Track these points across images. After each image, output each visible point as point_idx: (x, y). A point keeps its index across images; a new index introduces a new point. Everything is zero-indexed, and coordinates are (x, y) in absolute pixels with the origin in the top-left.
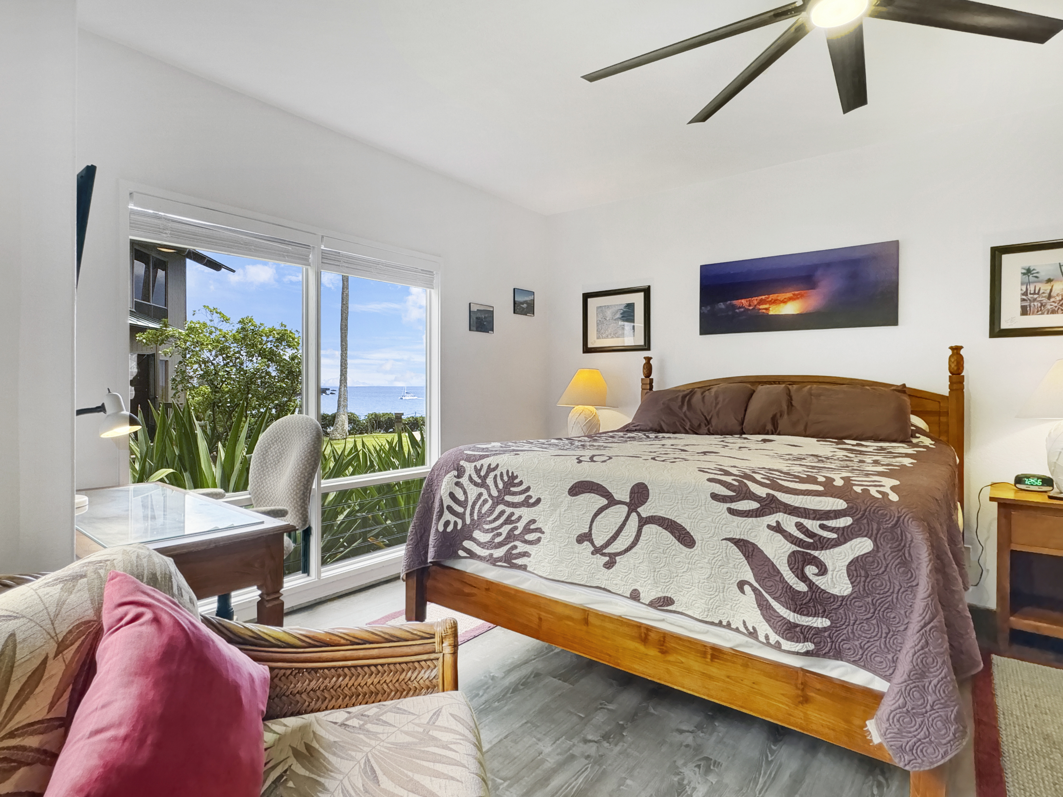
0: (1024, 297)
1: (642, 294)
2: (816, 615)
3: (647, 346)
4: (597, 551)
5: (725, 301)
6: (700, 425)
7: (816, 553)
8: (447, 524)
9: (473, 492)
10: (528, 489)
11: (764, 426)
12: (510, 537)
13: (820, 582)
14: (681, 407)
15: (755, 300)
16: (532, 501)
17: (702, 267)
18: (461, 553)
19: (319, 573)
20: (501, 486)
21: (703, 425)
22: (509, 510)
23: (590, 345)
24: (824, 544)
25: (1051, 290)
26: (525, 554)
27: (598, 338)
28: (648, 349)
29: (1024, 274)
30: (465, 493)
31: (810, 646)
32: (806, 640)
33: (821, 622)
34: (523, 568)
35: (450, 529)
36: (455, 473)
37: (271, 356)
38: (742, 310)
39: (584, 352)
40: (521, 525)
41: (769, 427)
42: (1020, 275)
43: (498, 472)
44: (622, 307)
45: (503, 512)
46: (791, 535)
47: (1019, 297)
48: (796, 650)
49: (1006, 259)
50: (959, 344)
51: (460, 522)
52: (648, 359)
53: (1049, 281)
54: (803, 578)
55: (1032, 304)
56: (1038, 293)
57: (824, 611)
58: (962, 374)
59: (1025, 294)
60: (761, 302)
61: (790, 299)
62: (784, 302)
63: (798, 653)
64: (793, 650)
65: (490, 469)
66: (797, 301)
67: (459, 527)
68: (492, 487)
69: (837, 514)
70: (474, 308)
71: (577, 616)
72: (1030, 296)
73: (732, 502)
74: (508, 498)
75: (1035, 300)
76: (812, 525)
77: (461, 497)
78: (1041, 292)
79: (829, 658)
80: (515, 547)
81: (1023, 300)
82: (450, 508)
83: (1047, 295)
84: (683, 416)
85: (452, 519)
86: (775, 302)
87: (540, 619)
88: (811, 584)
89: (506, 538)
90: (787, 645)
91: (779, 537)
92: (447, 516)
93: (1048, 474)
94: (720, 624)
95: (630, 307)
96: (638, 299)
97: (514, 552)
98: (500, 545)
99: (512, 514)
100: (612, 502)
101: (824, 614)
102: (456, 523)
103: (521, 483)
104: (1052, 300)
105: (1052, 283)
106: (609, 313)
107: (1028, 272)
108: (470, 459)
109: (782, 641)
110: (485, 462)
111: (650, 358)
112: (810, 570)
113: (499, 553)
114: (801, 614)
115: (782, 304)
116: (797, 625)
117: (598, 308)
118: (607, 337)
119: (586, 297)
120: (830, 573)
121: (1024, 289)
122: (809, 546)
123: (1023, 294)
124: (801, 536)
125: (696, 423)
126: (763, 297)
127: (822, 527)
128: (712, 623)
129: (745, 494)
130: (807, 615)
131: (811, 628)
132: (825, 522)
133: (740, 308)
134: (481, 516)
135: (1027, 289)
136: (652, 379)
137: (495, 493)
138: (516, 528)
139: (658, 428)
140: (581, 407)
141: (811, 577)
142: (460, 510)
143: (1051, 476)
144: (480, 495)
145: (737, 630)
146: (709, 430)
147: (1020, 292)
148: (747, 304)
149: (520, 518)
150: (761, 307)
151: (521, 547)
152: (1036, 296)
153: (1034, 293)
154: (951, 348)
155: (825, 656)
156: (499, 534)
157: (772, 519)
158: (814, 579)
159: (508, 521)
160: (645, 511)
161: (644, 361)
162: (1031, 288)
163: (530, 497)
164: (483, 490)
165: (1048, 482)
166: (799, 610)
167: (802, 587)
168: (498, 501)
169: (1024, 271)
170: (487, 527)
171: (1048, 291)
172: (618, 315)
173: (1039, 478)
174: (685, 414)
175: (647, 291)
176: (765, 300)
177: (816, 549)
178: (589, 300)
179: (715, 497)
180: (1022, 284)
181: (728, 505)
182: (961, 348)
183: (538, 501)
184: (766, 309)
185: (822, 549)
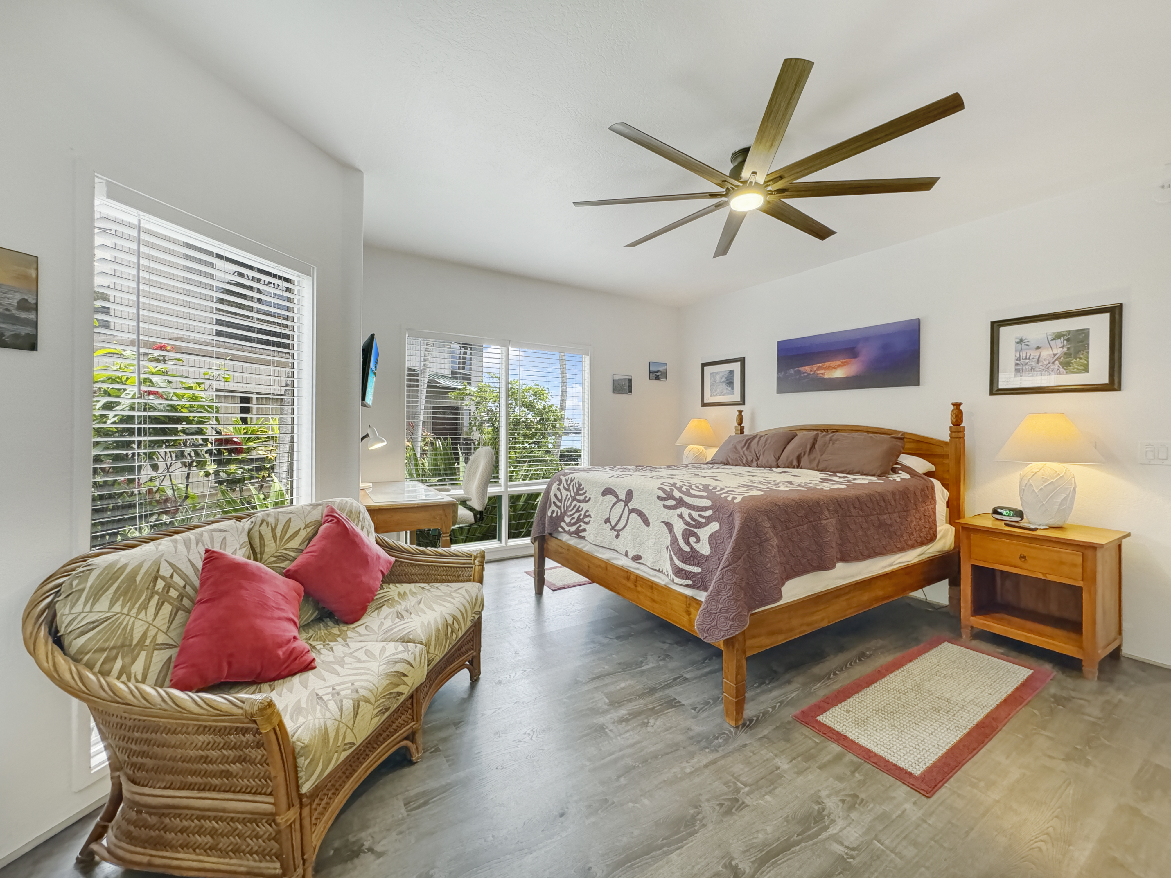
0: (1018, 362)
1: (739, 363)
2: (694, 565)
3: (743, 402)
4: (613, 528)
5: (793, 368)
6: (752, 461)
7: (695, 530)
8: (553, 512)
9: (565, 493)
10: (585, 493)
11: (792, 462)
12: (579, 520)
13: (697, 546)
14: (742, 448)
15: (815, 367)
16: (587, 499)
17: (780, 343)
18: (560, 530)
19: (506, 543)
20: (575, 490)
21: (754, 460)
22: (578, 504)
23: (705, 401)
24: (700, 525)
25: (1039, 356)
26: (584, 530)
27: (711, 396)
28: (744, 404)
29: (1018, 343)
30: (561, 494)
31: (690, 582)
32: (687, 578)
33: (697, 570)
34: (583, 538)
35: (554, 515)
36: (558, 483)
37: (530, 406)
38: (806, 374)
39: (702, 406)
40: (583, 513)
41: (795, 463)
42: (1014, 344)
43: (574, 482)
44: (726, 373)
45: (575, 505)
46: (685, 520)
47: (1013, 362)
48: (680, 583)
49: (1003, 330)
50: (959, 402)
51: (559, 511)
52: (741, 412)
53: (1038, 348)
54: (688, 543)
55: (1024, 367)
56: (1029, 359)
57: (698, 563)
58: (962, 425)
59: (1019, 359)
60: (819, 368)
61: (839, 366)
62: (835, 368)
63: (681, 585)
64: (679, 583)
65: (572, 481)
66: (845, 367)
67: (559, 514)
68: (572, 491)
69: (706, 509)
70: (616, 378)
71: (603, 565)
72: (1022, 361)
73: (665, 500)
74: (578, 497)
75: (1026, 364)
76: (695, 514)
77: (560, 497)
78: (1031, 357)
79: (700, 590)
80: (580, 526)
81: (1017, 364)
82: (554, 503)
83: (1036, 360)
84: (742, 453)
85: (556, 509)
86: (828, 368)
87: (589, 567)
88: (692, 548)
89: (577, 520)
90: (677, 580)
91: (681, 520)
92: (553, 507)
93: (1020, 508)
94: (659, 571)
95: (732, 372)
96: (736, 367)
97: (580, 528)
98: (574, 524)
99: (579, 507)
100: (619, 500)
101: (698, 565)
102: (557, 512)
103: (583, 488)
104: (1040, 364)
105: (1040, 350)
106: (718, 378)
107: (1021, 341)
108: (564, 475)
109: (675, 578)
110: (570, 476)
111: (742, 411)
112: (692, 540)
113: (573, 529)
114: (686, 564)
115: (834, 370)
116: (682, 570)
117: (711, 374)
118: (716, 395)
119: (703, 365)
120: (701, 542)
121: (1018, 355)
122: (693, 526)
123: (1017, 360)
124: (689, 520)
125: (750, 458)
126: (820, 365)
127: (700, 516)
128: (656, 570)
129: (670, 497)
130: (689, 564)
131: (691, 572)
132: (701, 513)
133: (804, 373)
134: (567, 508)
135: (1020, 355)
136: (743, 427)
137: (573, 495)
138: (581, 515)
139: (726, 462)
140: (692, 446)
141: (692, 544)
142: (559, 504)
143: (1021, 509)
144: (567, 495)
145: (664, 574)
146: (757, 464)
147: (1014, 358)
148: (810, 370)
149: (582, 509)
150: (819, 372)
151: (584, 526)
152: (1027, 361)
153: (1026, 359)
154: (954, 404)
155: (698, 588)
156: (573, 518)
157: (678, 511)
158: (694, 545)
159: (578, 511)
160: (631, 505)
161: (738, 413)
162: (1023, 355)
163: (586, 497)
164: (568, 493)
165: (1020, 514)
166: (684, 561)
167: (687, 549)
168: (574, 499)
169: (1018, 340)
170: (569, 514)
171: (1037, 357)
172: (724, 379)
173: (1011, 509)
174: (744, 452)
175: (742, 361)
176: (821, 367)
177: (696, 528)
178: (705, 368)
179: (658, 497)
180: (1016, 351)
181: (663, 503)
182: (960, 404)
183: (590, 499)
184: (822, 374)
185: (699, 528)
